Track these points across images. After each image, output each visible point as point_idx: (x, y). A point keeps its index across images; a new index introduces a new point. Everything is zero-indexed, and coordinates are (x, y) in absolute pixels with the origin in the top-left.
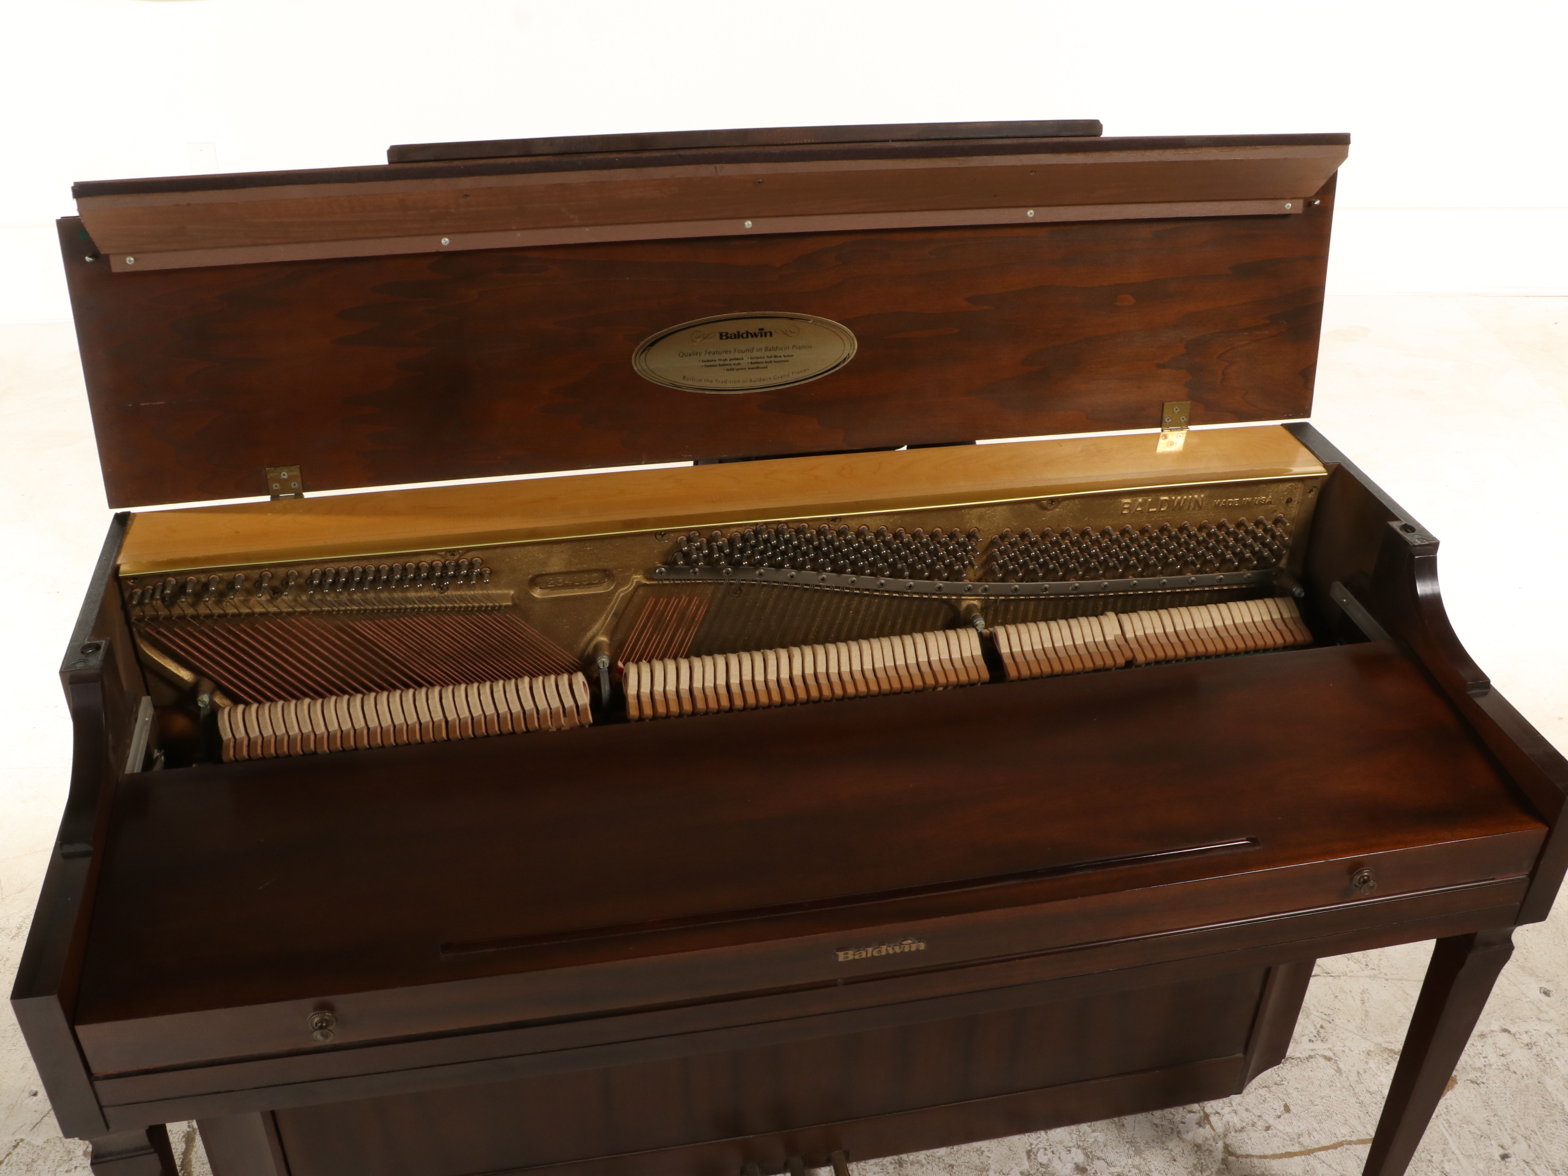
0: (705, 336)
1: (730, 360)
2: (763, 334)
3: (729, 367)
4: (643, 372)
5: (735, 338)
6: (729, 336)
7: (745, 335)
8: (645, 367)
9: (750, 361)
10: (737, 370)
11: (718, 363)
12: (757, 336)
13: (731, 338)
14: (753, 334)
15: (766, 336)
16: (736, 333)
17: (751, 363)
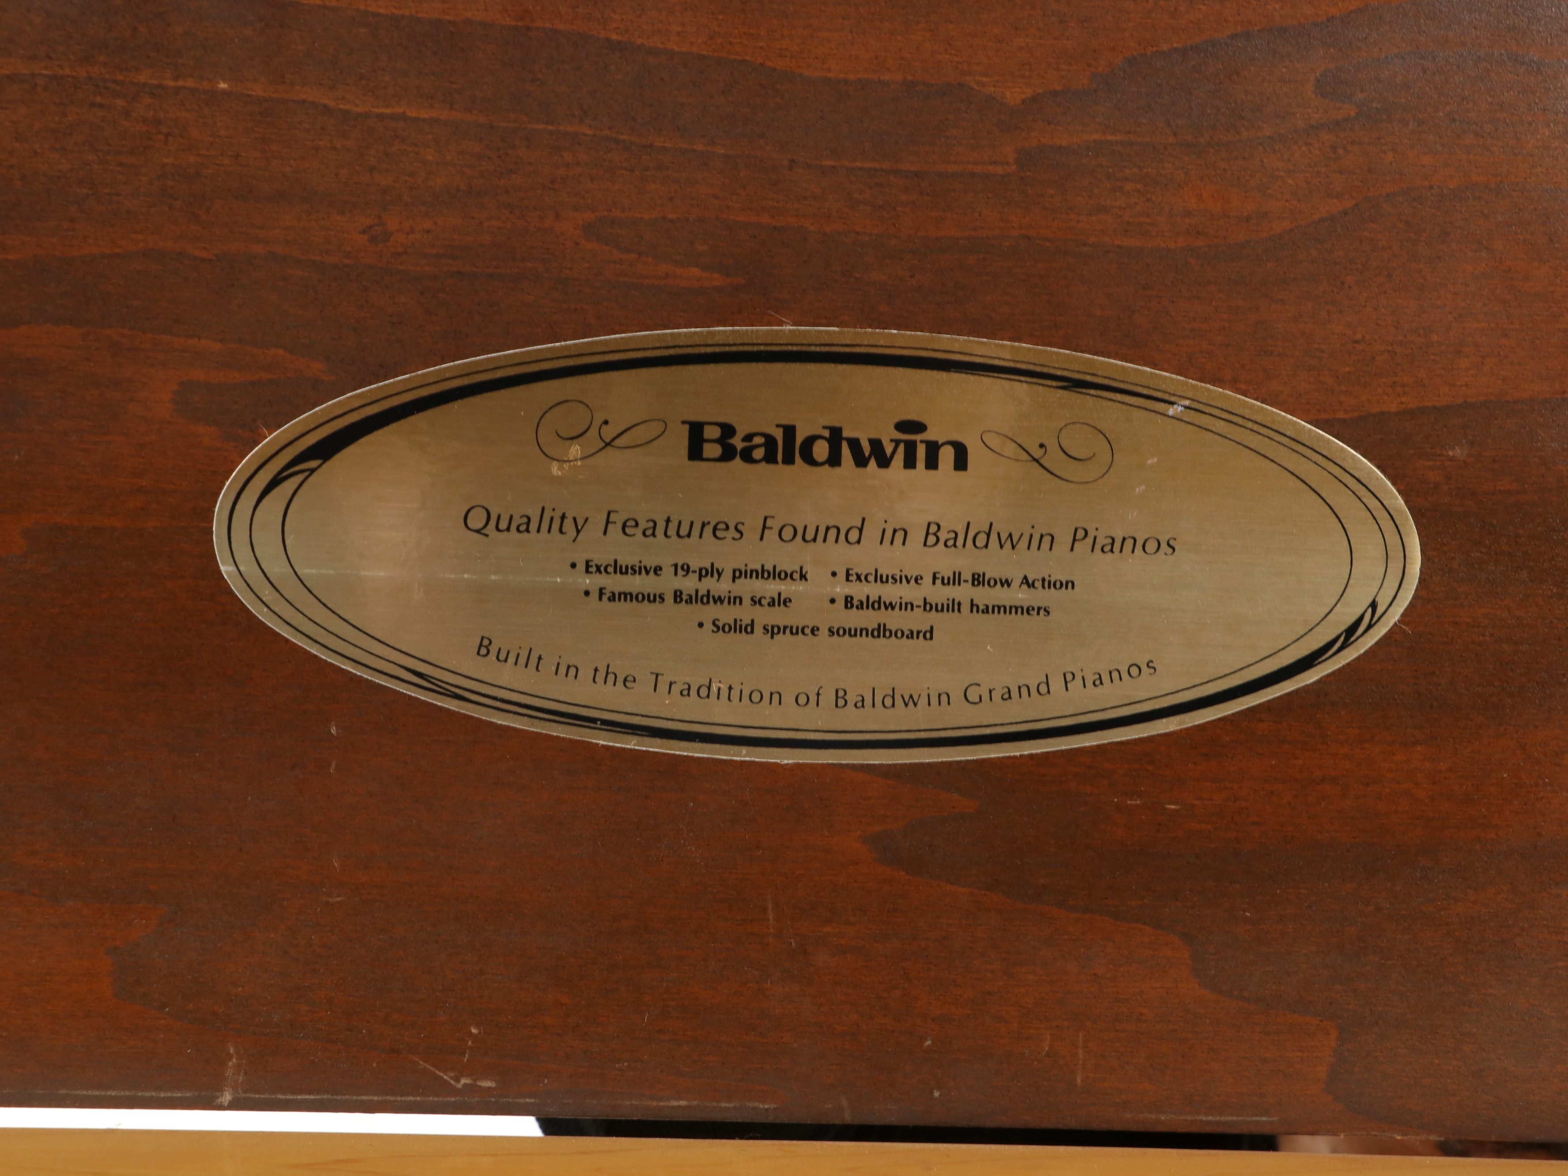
0: (609, 433)
1: (737, 575)
2: (921, 452)
3: (726, 614)
4: (267, 593)
5: (770, 458)
6: (737, 442)
7: (821, 450)
8: (277, 568)
9: (841, 589)
10: (772, 631)
11: (668, 583)
12: (884, 462)
13: (747, 456)
14: (867, 448)
15: (932, 463)
16: (779, 435)
17: (849, 602)
